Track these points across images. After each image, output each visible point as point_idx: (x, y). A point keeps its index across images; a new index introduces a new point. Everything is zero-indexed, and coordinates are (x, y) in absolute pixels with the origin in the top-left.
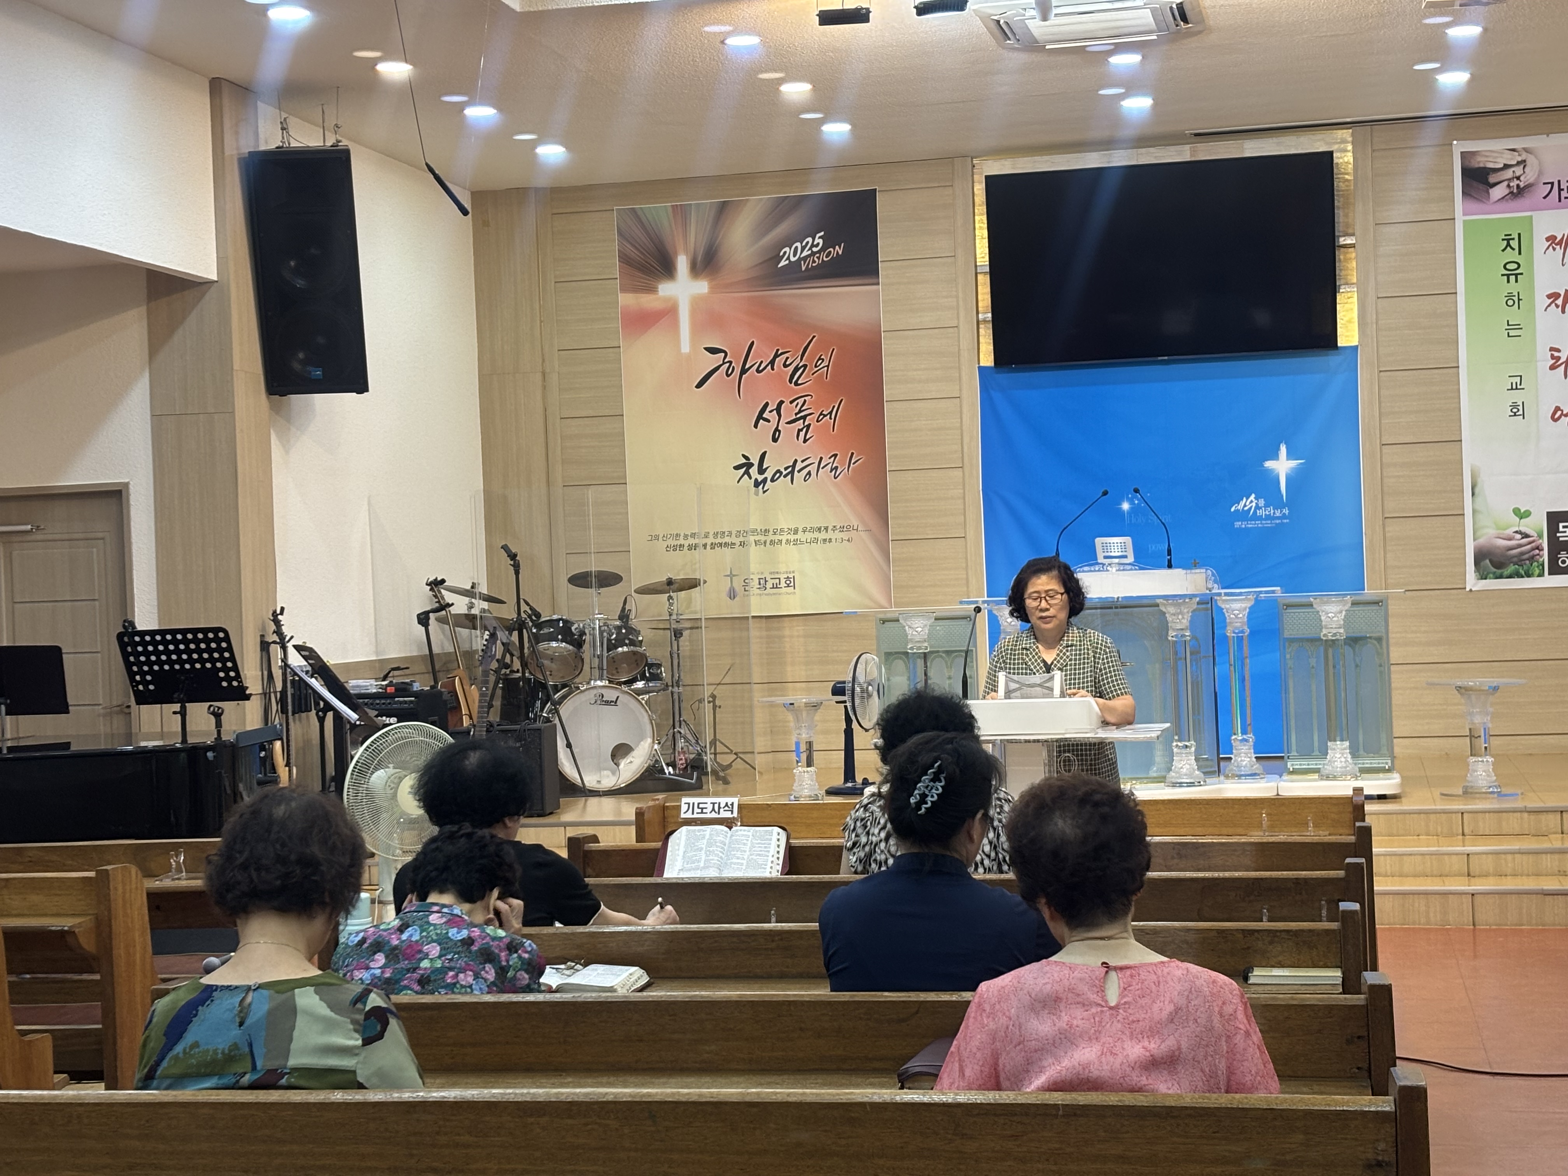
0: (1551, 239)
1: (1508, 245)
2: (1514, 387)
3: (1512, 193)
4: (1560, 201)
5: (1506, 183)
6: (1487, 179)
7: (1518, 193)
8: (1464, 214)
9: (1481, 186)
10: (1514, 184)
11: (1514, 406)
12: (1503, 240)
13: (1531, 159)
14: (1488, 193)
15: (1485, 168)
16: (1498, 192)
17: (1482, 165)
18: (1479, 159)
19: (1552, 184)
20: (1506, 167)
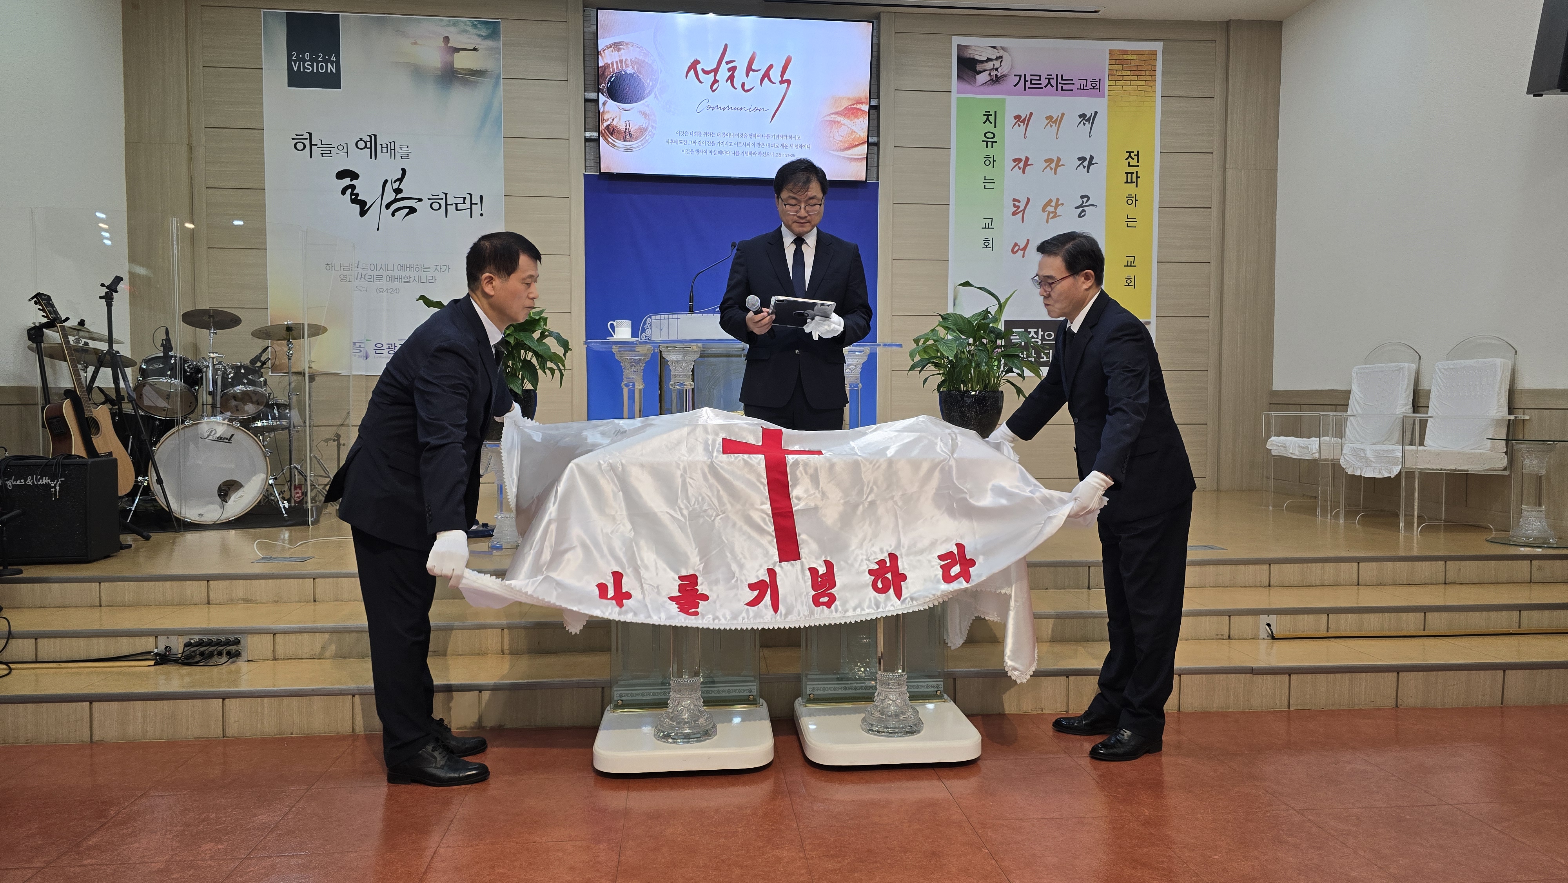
0: (1018, 117)
1: (988, 119)
2: (987, 227)
3: (992, 80)
4: (1025, 90)
5: (988, 72)
6: (975, 67)
7: (996, 80)
8: (958, 92)
9: (970, 73)
10: (994, 73)
11: (986, 240)
12: (984, 115)
13: (1006, 56)
14: (975, 78)
15: (974, 59)
16: (982, 78)
17: (972, 57)
18: (970, 52)
19: (1020, 76)
20: (989, 60)
